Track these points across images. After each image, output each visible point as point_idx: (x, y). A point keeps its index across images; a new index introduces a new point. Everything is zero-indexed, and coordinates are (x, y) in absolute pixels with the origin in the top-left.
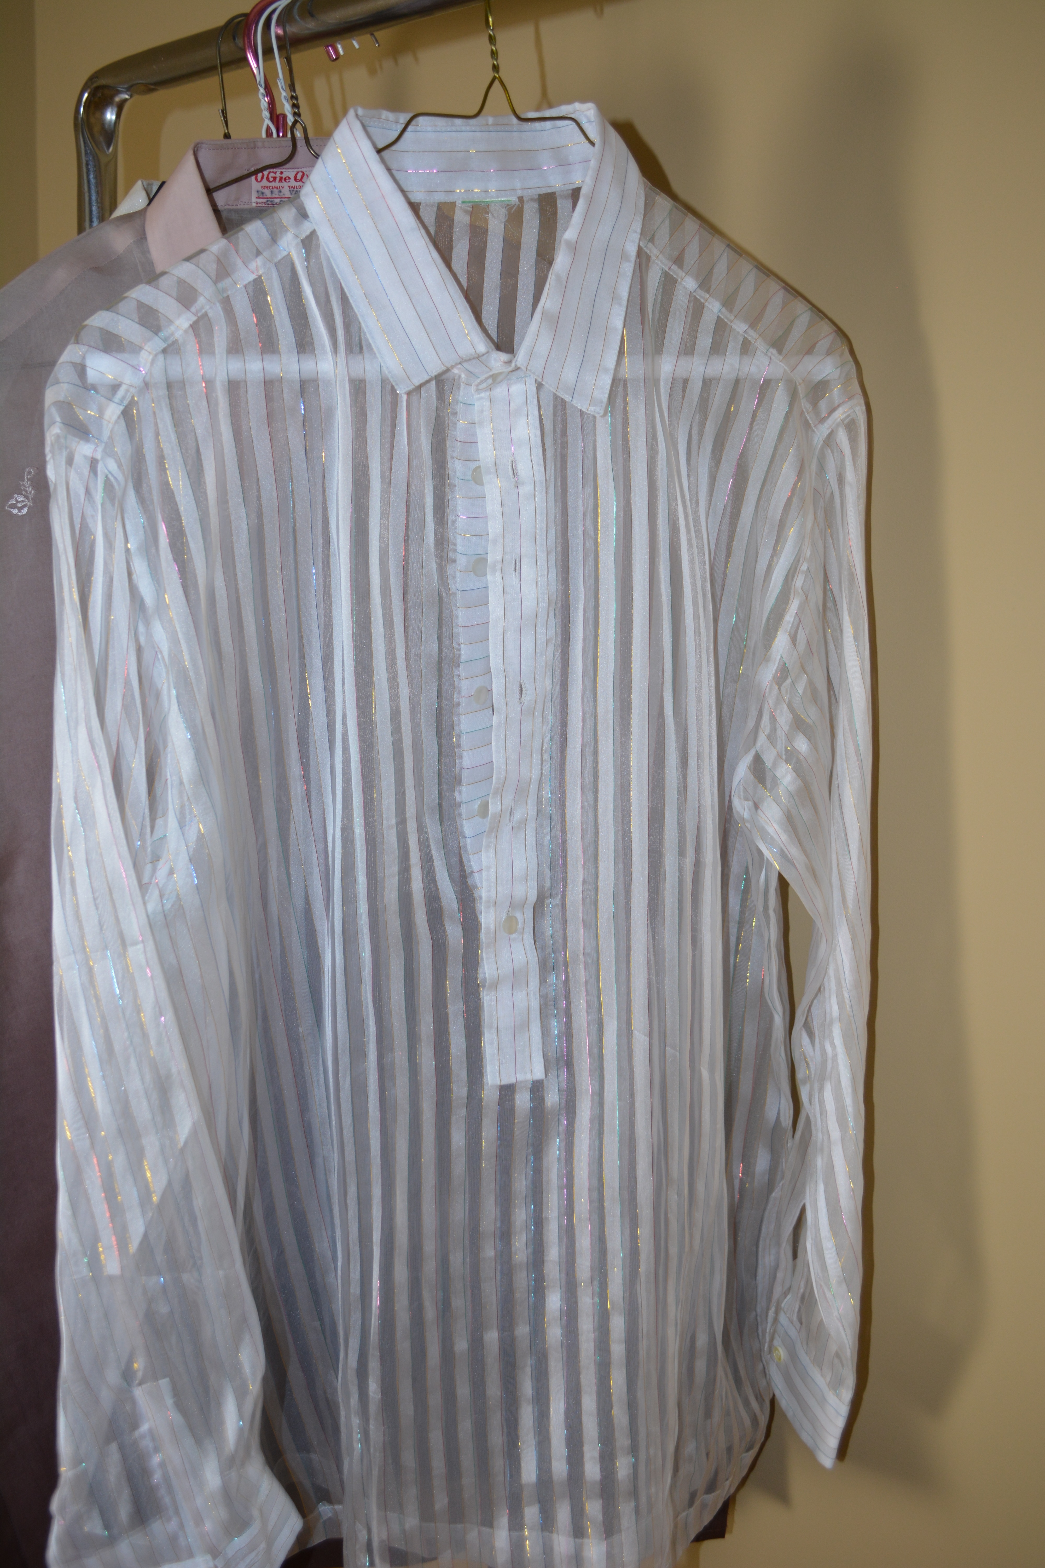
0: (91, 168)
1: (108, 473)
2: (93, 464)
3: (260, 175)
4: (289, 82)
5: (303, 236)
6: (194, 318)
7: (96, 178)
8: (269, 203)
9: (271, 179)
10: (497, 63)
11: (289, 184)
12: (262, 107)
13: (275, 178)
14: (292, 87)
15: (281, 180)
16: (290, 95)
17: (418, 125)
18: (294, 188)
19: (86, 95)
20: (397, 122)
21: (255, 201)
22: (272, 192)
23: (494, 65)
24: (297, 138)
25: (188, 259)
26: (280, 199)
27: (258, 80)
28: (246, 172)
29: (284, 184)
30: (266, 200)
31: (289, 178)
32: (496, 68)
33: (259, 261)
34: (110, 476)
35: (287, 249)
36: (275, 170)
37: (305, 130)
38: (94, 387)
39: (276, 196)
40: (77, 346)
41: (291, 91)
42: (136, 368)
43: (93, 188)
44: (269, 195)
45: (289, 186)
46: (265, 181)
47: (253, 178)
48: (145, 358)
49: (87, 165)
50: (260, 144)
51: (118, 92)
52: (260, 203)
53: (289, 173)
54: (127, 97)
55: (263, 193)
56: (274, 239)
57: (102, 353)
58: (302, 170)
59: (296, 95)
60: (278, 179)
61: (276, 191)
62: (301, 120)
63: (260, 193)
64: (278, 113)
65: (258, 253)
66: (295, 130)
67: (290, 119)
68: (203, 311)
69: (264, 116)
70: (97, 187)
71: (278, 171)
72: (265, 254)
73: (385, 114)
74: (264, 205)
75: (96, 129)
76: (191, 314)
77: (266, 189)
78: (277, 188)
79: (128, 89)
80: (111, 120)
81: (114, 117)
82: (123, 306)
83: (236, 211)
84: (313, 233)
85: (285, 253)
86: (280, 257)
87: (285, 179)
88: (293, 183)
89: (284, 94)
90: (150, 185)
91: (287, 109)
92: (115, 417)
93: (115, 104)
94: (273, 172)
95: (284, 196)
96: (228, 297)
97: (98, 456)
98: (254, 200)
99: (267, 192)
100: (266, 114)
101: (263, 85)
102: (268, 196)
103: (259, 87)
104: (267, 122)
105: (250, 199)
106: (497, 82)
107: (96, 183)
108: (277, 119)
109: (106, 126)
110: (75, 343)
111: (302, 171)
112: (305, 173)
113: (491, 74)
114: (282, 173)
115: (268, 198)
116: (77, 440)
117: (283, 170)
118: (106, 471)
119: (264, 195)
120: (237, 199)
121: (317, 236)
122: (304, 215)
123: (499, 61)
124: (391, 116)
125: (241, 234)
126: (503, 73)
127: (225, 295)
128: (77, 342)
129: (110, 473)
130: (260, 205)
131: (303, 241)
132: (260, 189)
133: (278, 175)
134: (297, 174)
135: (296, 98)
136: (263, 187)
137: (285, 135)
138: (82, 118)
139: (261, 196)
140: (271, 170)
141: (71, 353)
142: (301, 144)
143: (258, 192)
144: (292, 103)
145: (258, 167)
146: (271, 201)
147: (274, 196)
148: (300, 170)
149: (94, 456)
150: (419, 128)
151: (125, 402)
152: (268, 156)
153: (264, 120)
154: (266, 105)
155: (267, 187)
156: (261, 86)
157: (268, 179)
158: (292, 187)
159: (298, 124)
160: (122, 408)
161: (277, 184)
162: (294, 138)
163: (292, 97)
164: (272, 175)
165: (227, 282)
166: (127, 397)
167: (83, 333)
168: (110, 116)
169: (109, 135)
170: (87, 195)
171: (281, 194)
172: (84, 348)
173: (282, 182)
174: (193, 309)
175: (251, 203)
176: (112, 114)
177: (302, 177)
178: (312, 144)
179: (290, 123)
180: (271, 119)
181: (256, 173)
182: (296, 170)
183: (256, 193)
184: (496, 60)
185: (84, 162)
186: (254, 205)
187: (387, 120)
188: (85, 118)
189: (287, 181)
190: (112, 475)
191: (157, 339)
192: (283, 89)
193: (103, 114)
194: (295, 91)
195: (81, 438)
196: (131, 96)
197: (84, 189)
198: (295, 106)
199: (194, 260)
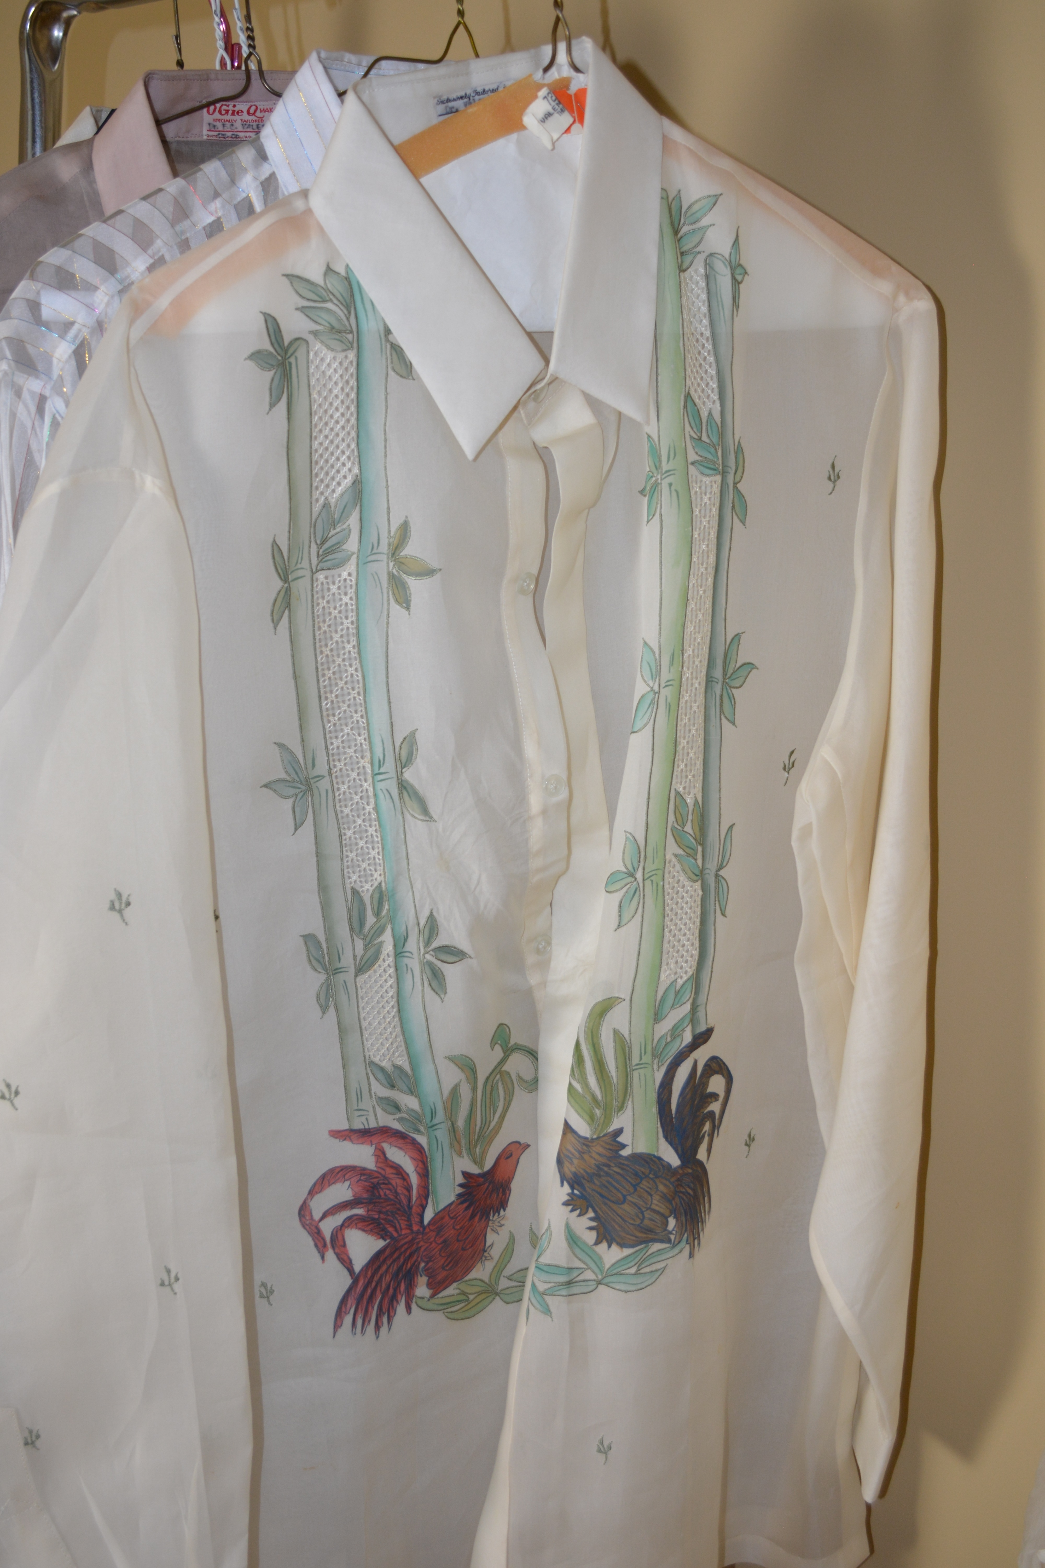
0: (36, 85)
1: (55, 412)
2: (42, 401)
3: (212, 108)
4: (245, 13)
5: (263, 178)
6: (151, 261)
7: (40, 95)
8: (220, 136)
9: (223, 112)
10: (463, 9)
11: (242, 118)
12: (217, 37)
13: (227, 111)
14: (248, 18)
15: (233, 114)
16: (246, 27)
17: (381, 69)
18: (247, 122)
19: (33, 9)
20: (359, 65)
21: (205, 134)
22: (224, 125)
23: (459, 10)
24: (251, 71)
25: (145, 198)
26: (232, 133)
27: (214, 8)
28: (197, 104)
29: (236, 117)
30: (218, 133)
31: (242, 112)
32: (461, 13)
33: (218, 203)
34: (57, 416)
35: (246, 191)
36: (227, 103)
37: (259, 63)
38: (47, 325)
39: (228, 130)
40: (31, 283)
41: (246, 22)
42: (90, 307)
43: (37, 107)
44: (221, 128)
45: (242, 120)
46: (217, 114)
47: (205, 110)
48: (101, 298)
49: (32, 82)
50: (213, 76)
51: (67, 9)
52: (212, 136)
53: (242, 106)
54: (75, 13)
55: (214, 126)
56: (233, 181)
57: (58, 291)
58: (256, 103)
59: (252, 27)
60: (230, 112)
61: (228, 124)
62: (256, 53)
63: (211, 125)
64: (233, 43)
65: (216, 195)
66: (249, 62)
67: (245, 51)
68: (160, 254)
69: (218, 46)
70: (41, 106)
71: (231, 104)
72: (224, 196)
73: (348, 57)
74: (215, 138)
75: (43, 46)
76: (147, 256)
77: (218, 122)
78: (229, 121)
79: (77, 7)
80: (57, 38)
81: (61, 34)
82: (78, 243)
83: (187, 143)
84: (273, 176)
85: (244, 195)
86: (239, 199)
87: (238, 113)
88: (245, 116)
89: (239, 24)
90: (99, 111)
91: (241, 38)
92: (66, 356)
93: (62, 20)
94: (225, 105)
95: (236, 130)
96: (187, 239)
97: (47, 393)
98: (205, 132)
99: (219, 125)
100: (220, 44)
101: (219, 14)
102: (219, 130)
103: (215, 16)
104: (222, 52)
105: (202, 131)
106: (461, 27)
107: (41, 102)
108: (231, 48)
109: (53, 44)
110: (29, 279)
111: (255, 105)
112: (259, 107)
113: (456, 19)
114: (234, 106)
115: (219, 131)
116: (26, 376)
117: (236, 104)
118: (54, 410)
119: (216, 127)
120: (188, 131)
121: (276, 179)
122: (262, 156)
123: (464, 6)
124: (353, 58)
125: (199, 175)
126: (467, 18)
127: (183, 237)
128: (32, 277)
129: (58, 412)
130: (211, 138)
131: (262, 183)
132: (212, 122)
133: (231, 108)
134: (250, 107)
135: (252, 30)
136: (215, 120)
137: (239, 67)
138: (28, 34)
139: (212, 128)
140: (224, 103)
141: (24, 289)
142: (255, 77)
143: (209, 124)
144: (247, 35)
145: (211, 99)
146: (223, 135)
147: (226, 129)
148: (254, 103)
149: (43, 393)
150: (381, 72)
151: (77, 341)
152: (221, 89)
153: (218, 50)
154: (221, 34)
155: (219, 120)
156: (217, 15)
157: (220, 112)
158: (245, 121)
159: (253, 56)
160: (74, 347)
161: (229, 117)
162: (248, 71)
163: (248, 29)
164: (224, 107)
165: (186, 224)
166: (79, 336)
167: (38, 270)
168: (57, 33)
169: (55, 52)
170: (30, 113)
171: (233, 128)
172: (40, 285)
173: (234, 115)
174: (150, 251)
175: (202, 135)
176: (59, 31)
177: (255, 111)
178: (266, 77)
179: (245, 55)
180: (226, 49)
181: (208, 105)
182: (250, 104)
183: (208, 126)
184: (462, 5)
185: (28, 80)
186: (205, 137)
187: (350, 62)
188: (31, 33)
189: (240, 114)
190: (60, 415)
191: (113, 280)
192: (239, 19)
193: (50, 30)
194: (250, 23)
195: (30, 375)
196: (79, 12)
197: (27, 107)
198: (250, 38)
199: (151, 200)
